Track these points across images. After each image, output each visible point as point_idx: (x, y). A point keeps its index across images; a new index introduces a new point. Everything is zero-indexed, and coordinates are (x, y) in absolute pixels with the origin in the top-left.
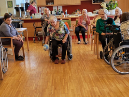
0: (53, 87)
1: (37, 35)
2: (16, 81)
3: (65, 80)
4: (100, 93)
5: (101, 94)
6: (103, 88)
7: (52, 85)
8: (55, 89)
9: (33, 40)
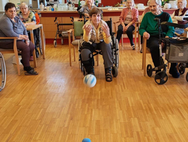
0: (69, 115)
1: (60, 35)
2: (13, 105)
3: (89, 106)
4: (141, 127)
5: (142, 130)
6: (146, 120)
7: (68, 113)
8: (71, 119)
9: (53, 43)
